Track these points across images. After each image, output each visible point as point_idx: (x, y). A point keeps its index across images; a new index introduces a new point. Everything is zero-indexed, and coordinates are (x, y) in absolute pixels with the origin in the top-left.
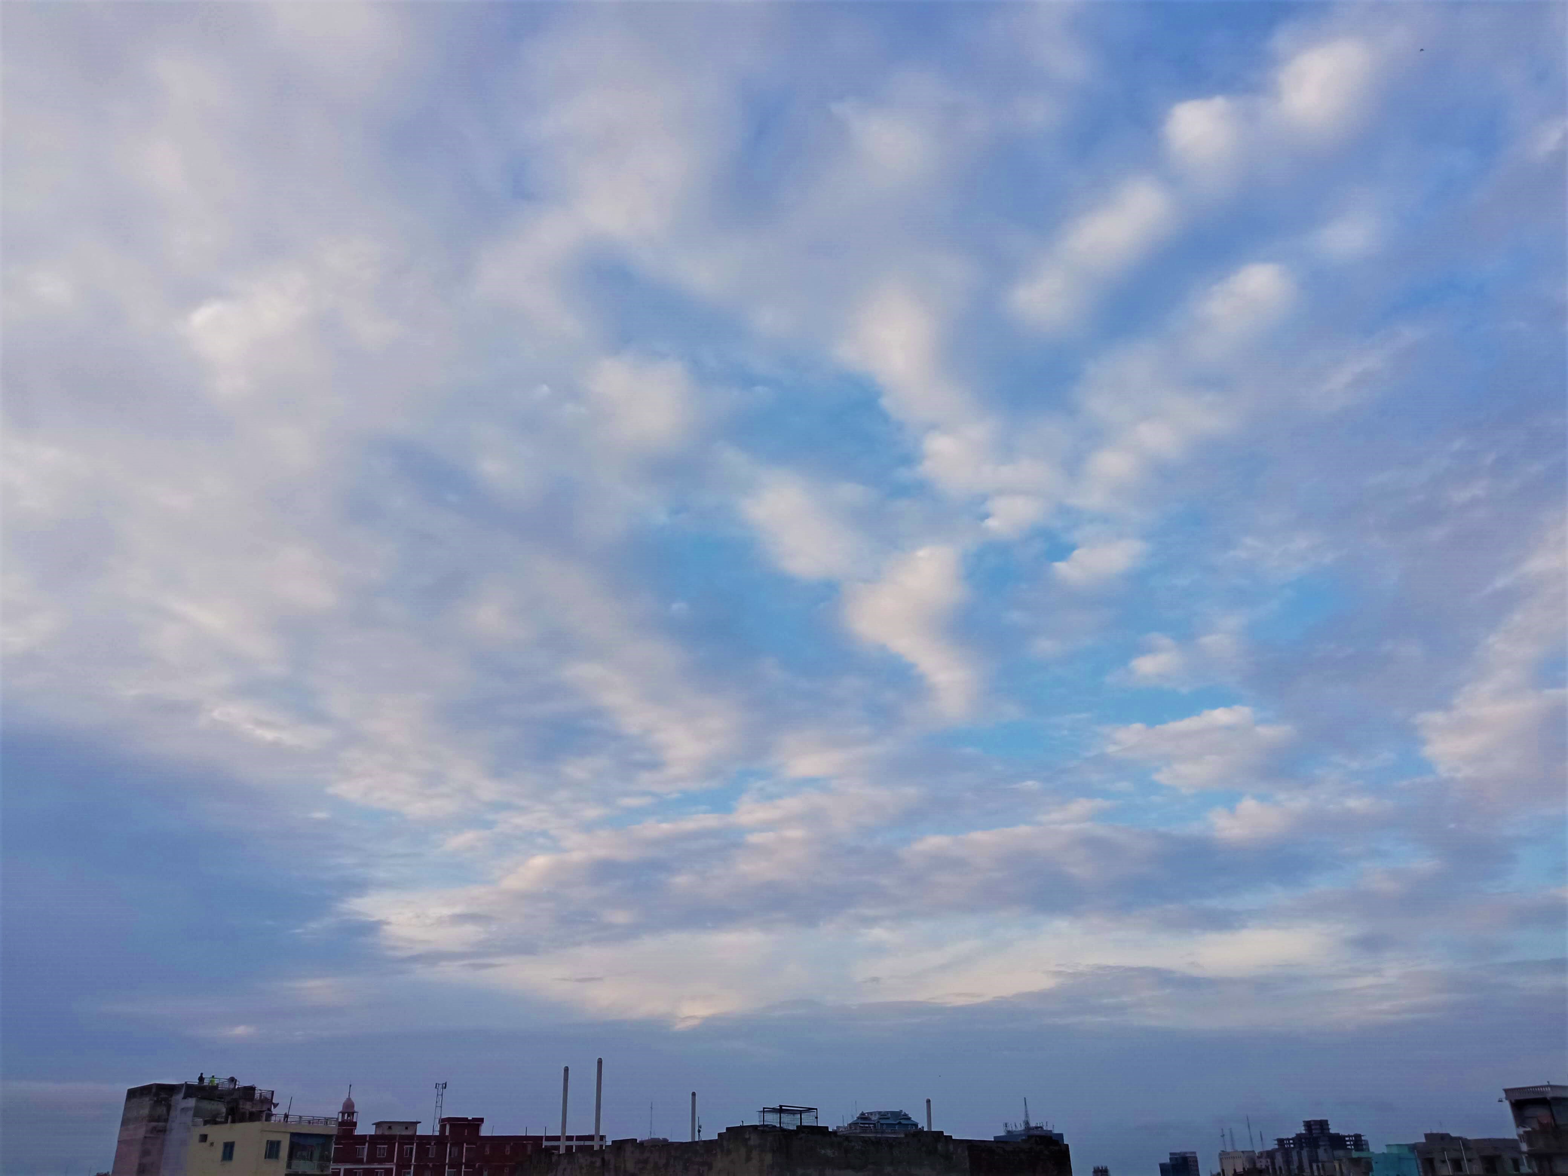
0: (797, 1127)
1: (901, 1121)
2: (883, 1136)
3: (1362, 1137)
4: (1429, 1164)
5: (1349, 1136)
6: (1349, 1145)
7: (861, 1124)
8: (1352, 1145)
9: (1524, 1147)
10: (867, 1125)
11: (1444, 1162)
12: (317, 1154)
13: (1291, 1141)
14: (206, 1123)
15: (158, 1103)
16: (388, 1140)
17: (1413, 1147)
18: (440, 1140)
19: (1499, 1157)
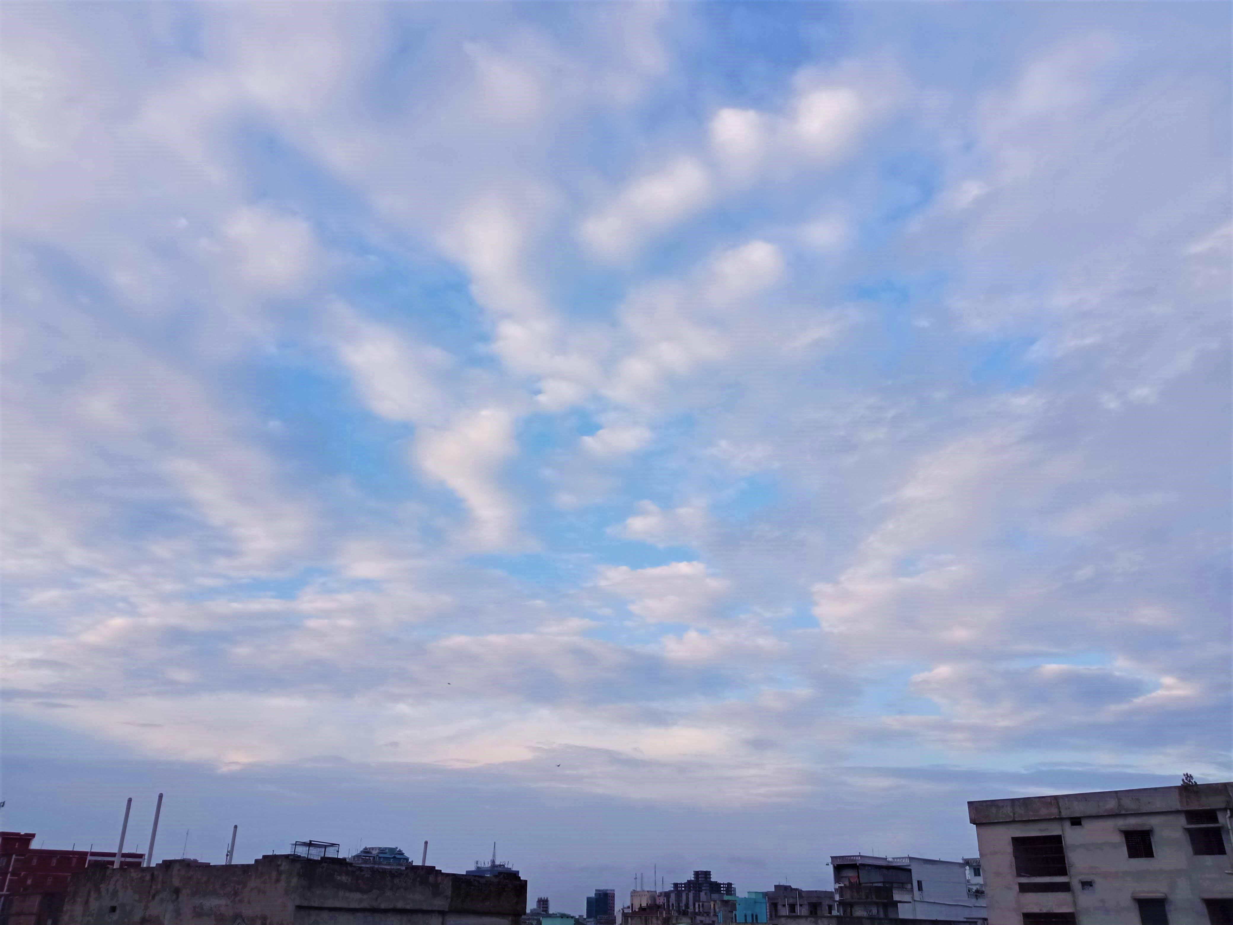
0: (322, 858)
1: (396, 855)
2: (380, 866)
3: (732, 885)
4: (774, 906)
5: (723, 884)
6: (722, 891)
7: (363, 856)
8: (725, 891)
9: (837, 897)
10: (368, 858)
11: (784, 906)
13: (683, 886)
17: (765, 894)
19: (820, 903)
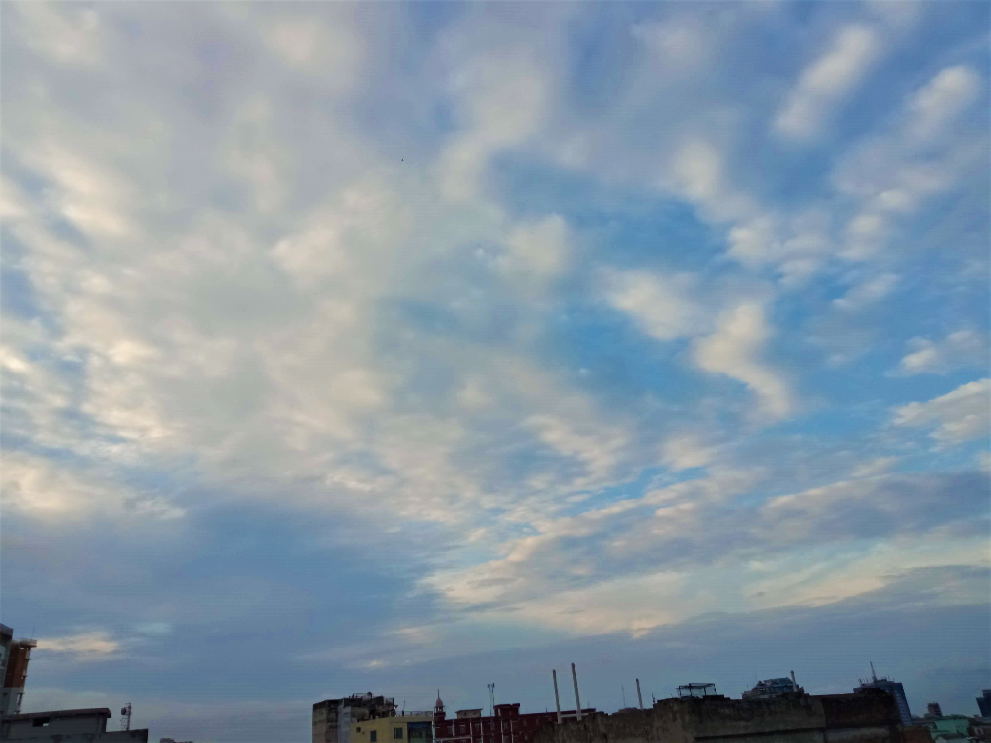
0: (703, 696)
2: (767, 696)
7: (760, 688)
10: (764, 689)
12: (424, 733)
14: (358, 721)
15: (330, 711)
16: (466, 721)
18: (496, 719)
